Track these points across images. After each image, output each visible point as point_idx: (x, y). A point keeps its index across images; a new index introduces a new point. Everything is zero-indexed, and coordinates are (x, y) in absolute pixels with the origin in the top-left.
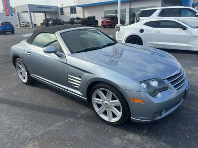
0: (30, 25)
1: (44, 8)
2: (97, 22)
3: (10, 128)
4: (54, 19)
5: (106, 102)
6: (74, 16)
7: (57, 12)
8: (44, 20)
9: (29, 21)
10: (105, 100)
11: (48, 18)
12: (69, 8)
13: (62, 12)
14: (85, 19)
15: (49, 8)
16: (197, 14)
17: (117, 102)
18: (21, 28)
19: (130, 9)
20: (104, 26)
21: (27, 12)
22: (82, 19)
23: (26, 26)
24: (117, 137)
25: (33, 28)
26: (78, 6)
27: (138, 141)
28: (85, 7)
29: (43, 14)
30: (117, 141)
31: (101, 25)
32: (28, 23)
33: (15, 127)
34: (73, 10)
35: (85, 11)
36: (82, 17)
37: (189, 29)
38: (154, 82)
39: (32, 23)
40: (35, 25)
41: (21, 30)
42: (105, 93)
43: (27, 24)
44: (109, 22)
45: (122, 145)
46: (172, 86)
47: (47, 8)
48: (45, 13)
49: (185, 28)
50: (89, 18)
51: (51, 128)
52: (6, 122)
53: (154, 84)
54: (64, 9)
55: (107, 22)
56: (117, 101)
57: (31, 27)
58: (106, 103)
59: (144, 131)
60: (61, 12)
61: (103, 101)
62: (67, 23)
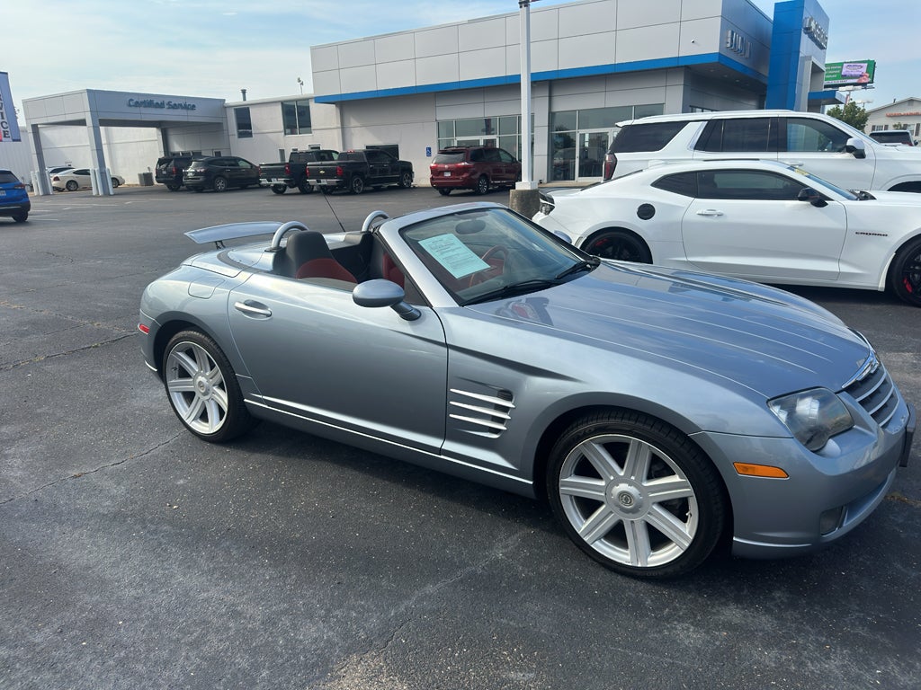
0: (95, 181)
1: (160, 106)
2: (407, 169)
3: (236, 615)
4: (208, 153)
5: (623, 487)
6: (302, 142)
7: (219, 125)
8: (161, 162)
9: (90, 164)
10: (619, 480)
11: (177, 148)
12: (279, 110)
13: (245, 126)
14: (356, 155)
15: (186, 107)
16: (850, 142)
17: (675, 483)
18: (46, 194)
19: (552, 115)
20: (444, 186)
21: (82, 123)
22: (342, 156)
23: (72, 186)
24: (681, 619)
25: (106, 194)
26: (319, 100)
27: (768, 627)
28: (348, 105)
29: (153, 133)
30: (689, 635)
31: (427, 183)
32: (86, 172)
33: (258, 612)
34: (296, 116)
35: (353, 122)
36: (340, 149)
37: (837, 202)
38: (808, 401)
39: (103, 173)
40: (116, 181)
41: (48, 202)
42: (618, 451)
43: (80, 179)
44: (465, 169)
45: (711, 647)
46: (866, 415)
47: (175, 107)
48: (165, 128)
49: (820, 201)
50: (373, 152)
51: (411, 603)
52: (205, 595)
53: (808, 408)
54: (253, 113)
55: (456, 171)
56: (676, 479)
57: (97, 188)
58: (622, 494)
59: (777, 594)
60: (240, 126)
61: (610, 485)
62: (272, 171)
